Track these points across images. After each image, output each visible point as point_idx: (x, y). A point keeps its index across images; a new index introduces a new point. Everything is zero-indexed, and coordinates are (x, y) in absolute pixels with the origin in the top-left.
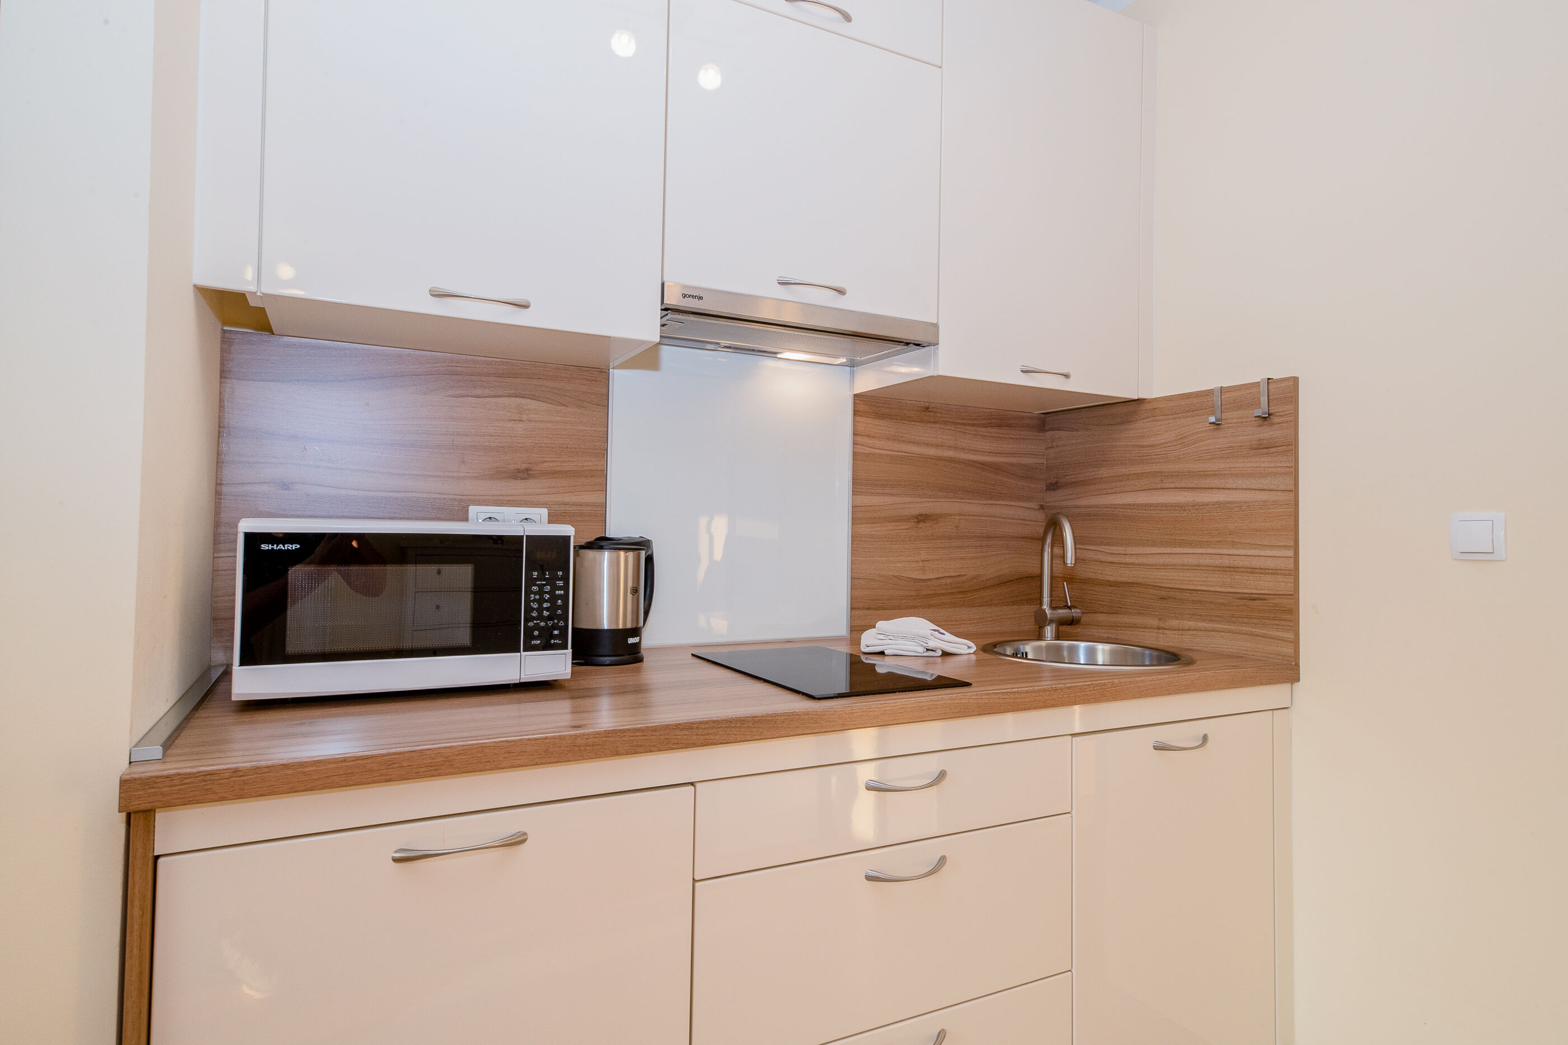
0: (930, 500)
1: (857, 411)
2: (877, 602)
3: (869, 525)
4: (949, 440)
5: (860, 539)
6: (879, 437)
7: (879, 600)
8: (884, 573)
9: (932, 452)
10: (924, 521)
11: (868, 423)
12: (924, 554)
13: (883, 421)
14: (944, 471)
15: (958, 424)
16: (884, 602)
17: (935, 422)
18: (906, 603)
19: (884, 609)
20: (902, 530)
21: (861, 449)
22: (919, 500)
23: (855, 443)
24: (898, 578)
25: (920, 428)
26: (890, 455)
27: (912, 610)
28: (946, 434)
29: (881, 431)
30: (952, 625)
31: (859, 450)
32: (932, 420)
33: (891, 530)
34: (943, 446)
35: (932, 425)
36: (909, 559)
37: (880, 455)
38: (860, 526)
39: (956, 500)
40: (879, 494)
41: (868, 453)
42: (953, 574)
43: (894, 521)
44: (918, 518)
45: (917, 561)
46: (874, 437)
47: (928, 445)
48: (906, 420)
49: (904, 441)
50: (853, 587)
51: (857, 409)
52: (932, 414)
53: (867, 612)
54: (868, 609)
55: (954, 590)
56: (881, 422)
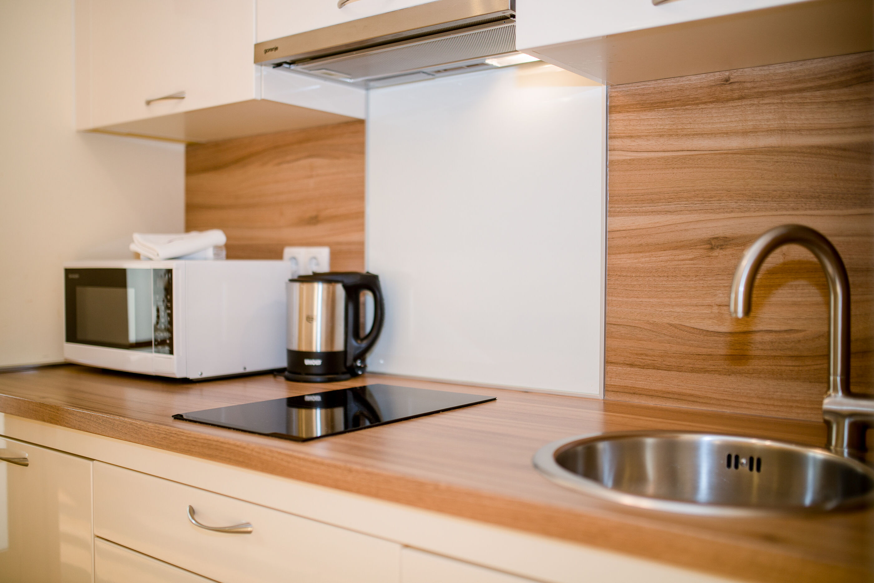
0: (732, 215)
1: (614, 106)
2: (644, 357)
3: (633, 255)
4: (768, 120)
5: (619, 274)
6: (646, 136)
7: (647, 355)
8: (654, 320)
9: (735, 143)
10: (721, 247)
11: (630, 120)
12: (721, 295)
13: (653, 113)
14: (758, 169)
15: (786, 92)
16: (655, 358)
17: (741, 98)
18: (689, 364)
19: (654, 369)
20: (683, 260)
21: (617, 156)
22: (713, 216)
23: (608, 149)
24: (676, 327)
25: (714, 111)
26: (663, 158)
27: (700, 375)
28: (762, 113)
29: (648, 127)
30: (773, 405)
31: (613, 158)
32: (736, 95)
33: (667, 261)
34: (756, 132)
35: (738, 103)
36: (694, 301)
37: (648, 159)
38: (619, 256)
39: (785, 213)
40: (646, 213)
41: (630, 160)
42: (777, 328)
43: (670, 249)
44: (711, 244)
45: (710, 306)
46: (639, 137)
47: (727, 134)
48: (688, 105)
49: (686, 135)
50: (607, 335)
51: (613, 104)
52: (735, 86)
53: (629, 369)
54: (632, 365)
55: (778, 353)
56: (650, 115)
